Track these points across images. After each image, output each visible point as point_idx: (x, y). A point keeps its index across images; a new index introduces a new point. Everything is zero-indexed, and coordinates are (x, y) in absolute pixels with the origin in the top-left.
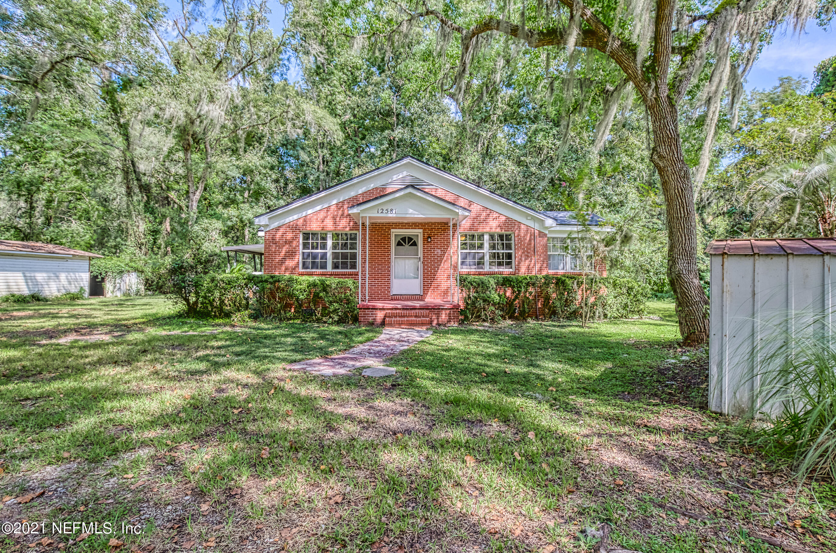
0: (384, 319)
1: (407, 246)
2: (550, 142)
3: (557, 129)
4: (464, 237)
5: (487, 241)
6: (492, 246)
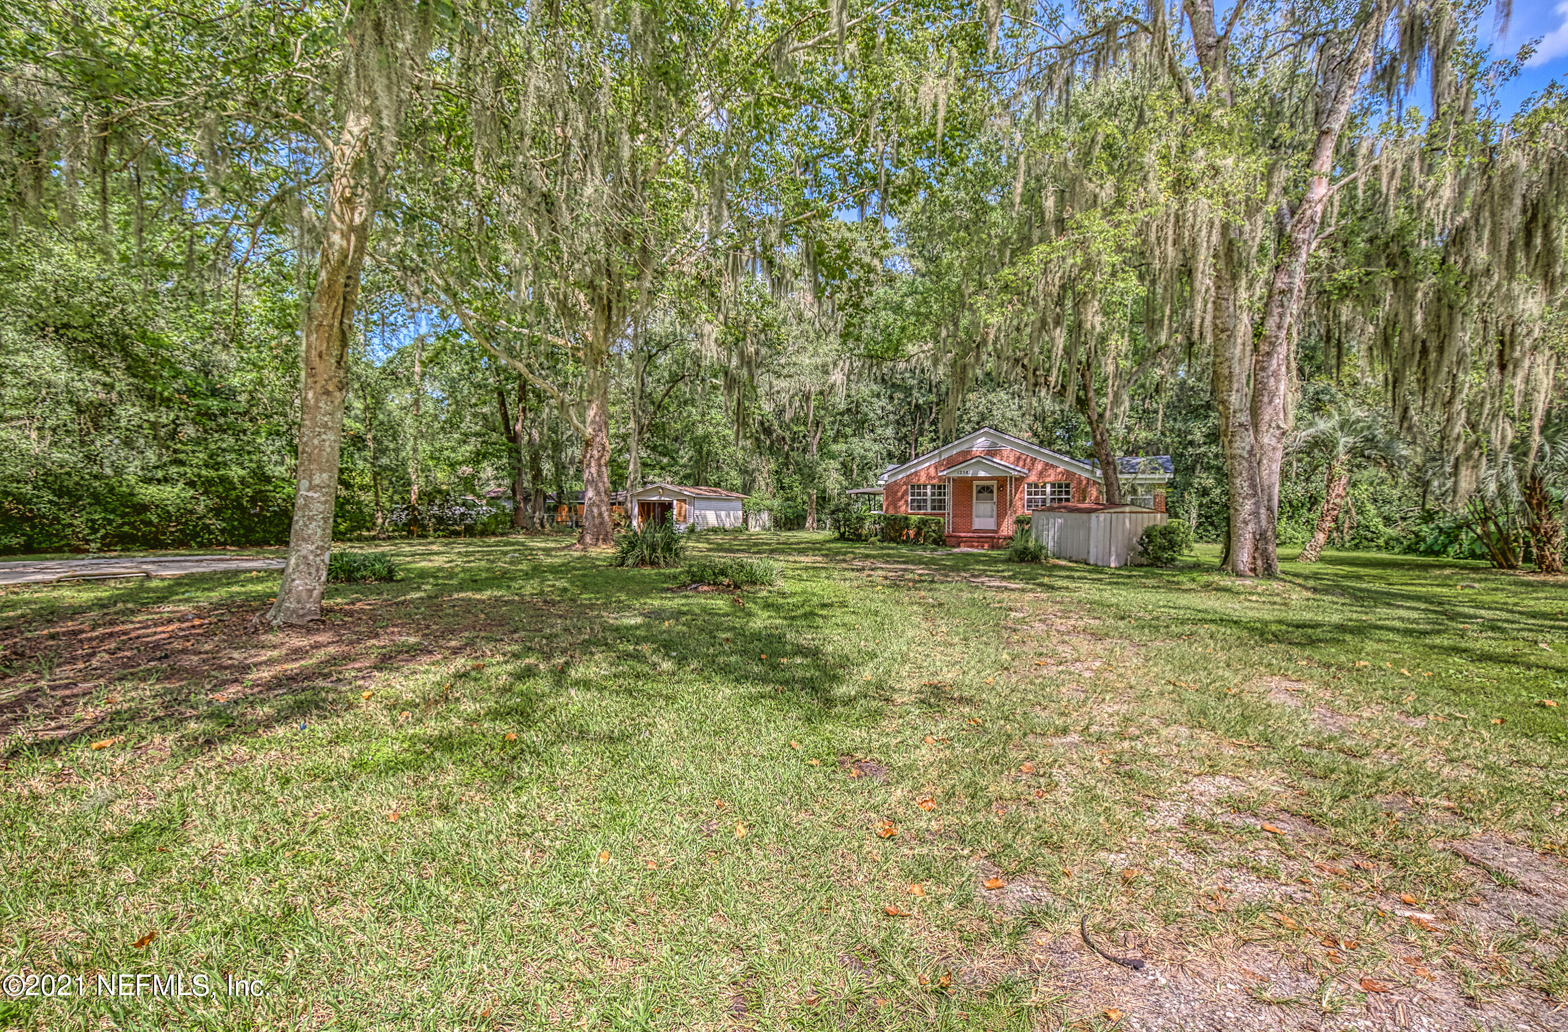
1: (985, 493)
4: (1030, 485)
5: (1048, 489)
6: (1053, 493)
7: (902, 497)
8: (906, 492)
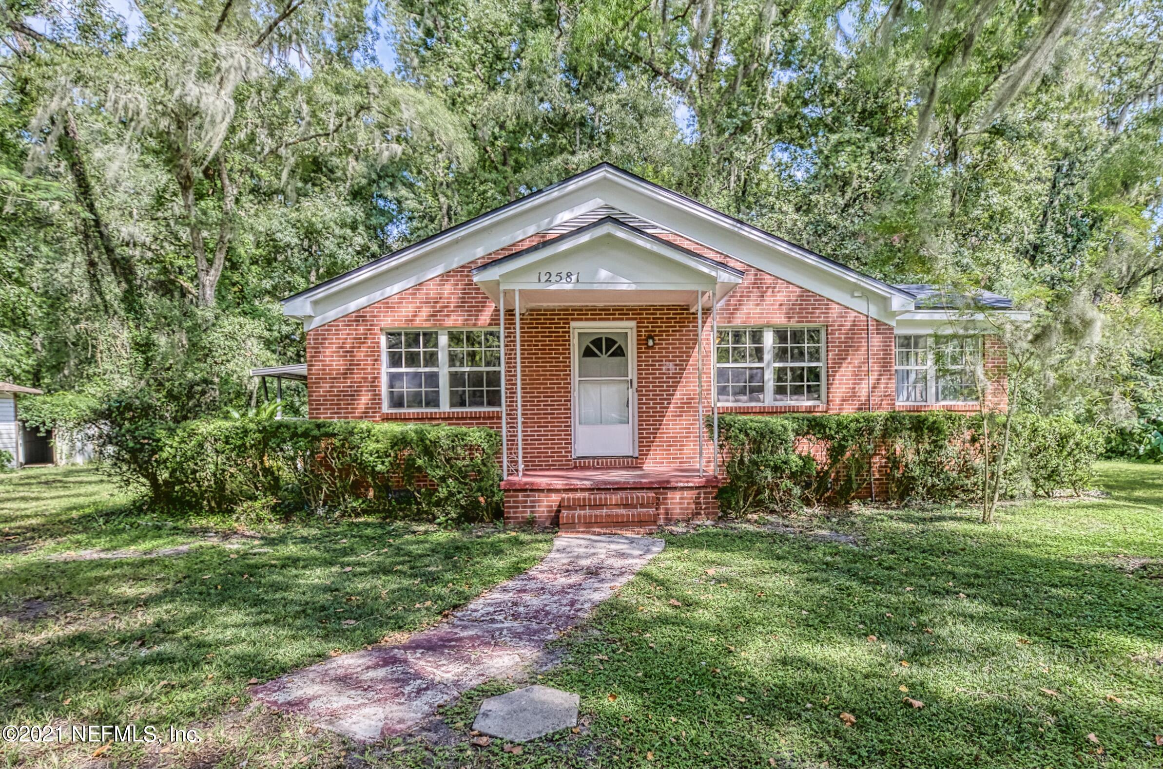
0: (559, 511)
1: (604, 357)
2: (864, 166)
3: (879, 139)
4: (723, 336)
5: (769, 346)
6: (780, 354)
8: (372, 355)
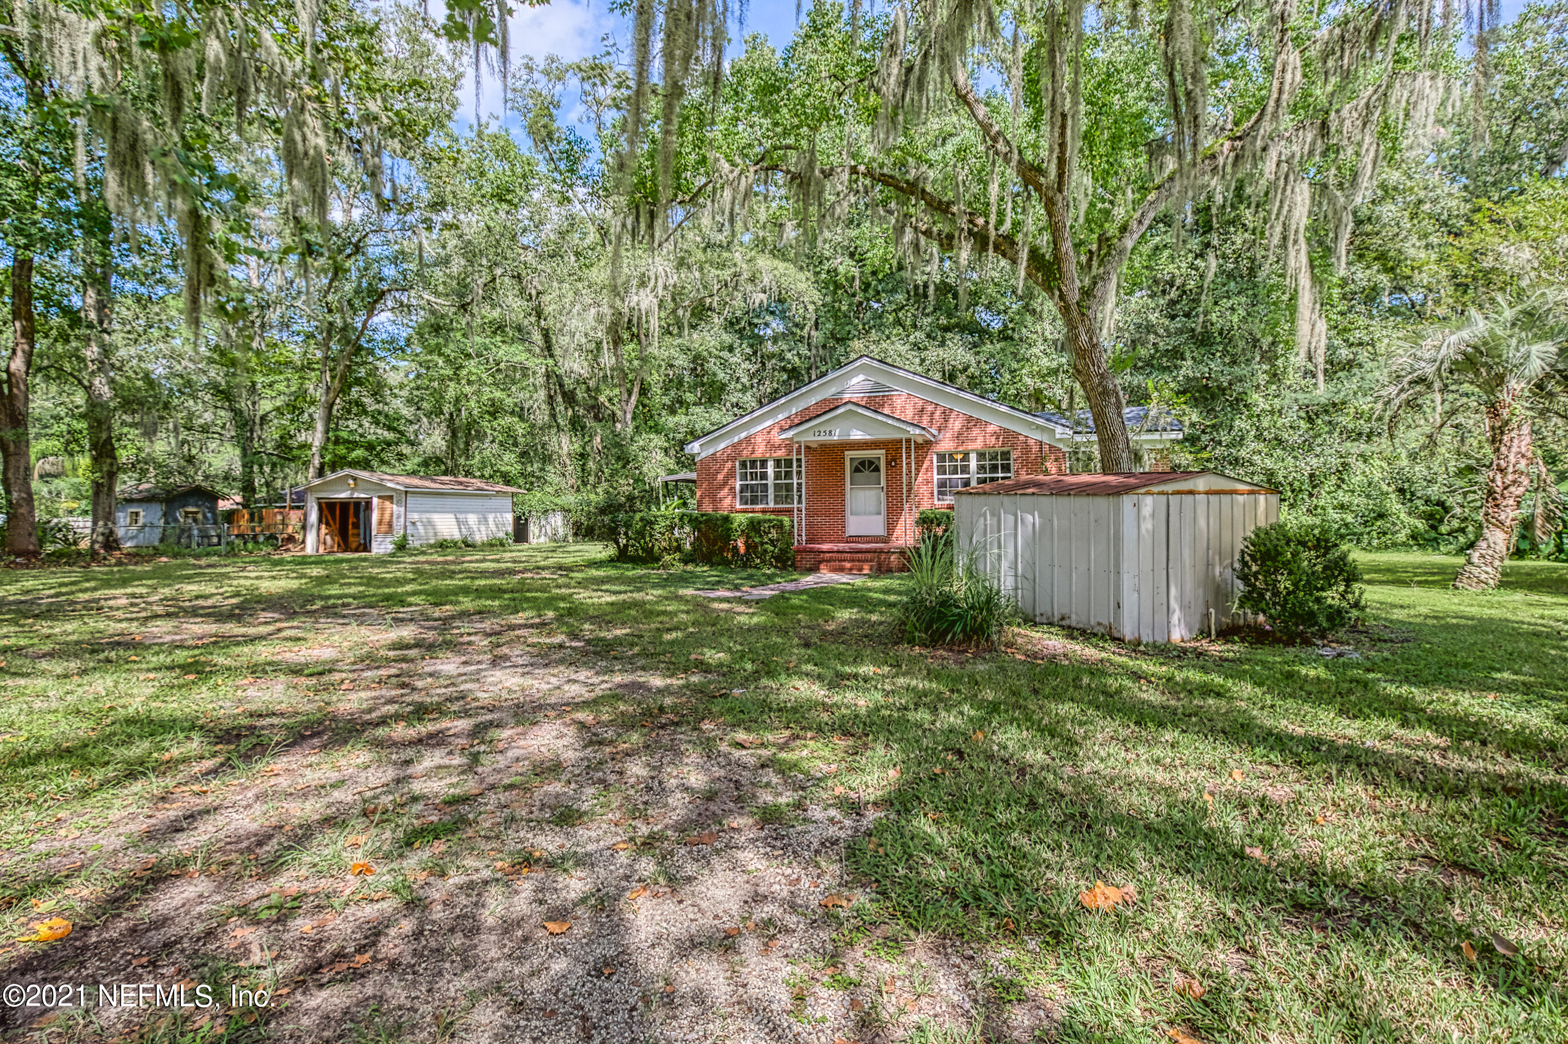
0: (821, 563)
1: (866, 472)
4: (942, 457)
5: (973, 464)
6: (981, 468)
7: (725, 483)
8: (731, 474)
